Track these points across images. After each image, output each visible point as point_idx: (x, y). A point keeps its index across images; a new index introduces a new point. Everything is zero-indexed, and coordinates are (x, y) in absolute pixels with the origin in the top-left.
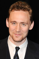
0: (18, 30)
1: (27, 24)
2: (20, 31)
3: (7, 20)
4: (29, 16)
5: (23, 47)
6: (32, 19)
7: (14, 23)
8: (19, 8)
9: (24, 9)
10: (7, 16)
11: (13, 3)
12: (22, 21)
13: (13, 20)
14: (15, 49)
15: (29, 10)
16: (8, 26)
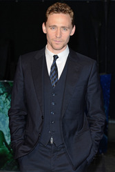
0: (58, 36)
1: (69, 28)
3: (43, 25)
4: (71, 19)
5: (64, 55)
6: (74, 23)
7: (54, 27)
8: (58, 10)
9: (65, 12)
10: (45, 20)
11: (51, 5)
12: (63, 25)
13: (53, 24)
14: (53, 58)
15: (69, 13)
16: (45, 32)
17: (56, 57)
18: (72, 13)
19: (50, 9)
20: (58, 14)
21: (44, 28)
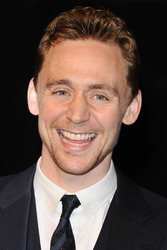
0: (76, 117)
2: (87, 118)
4: (125, 65)
5: (97, 196)
6: (138, 80)
15: (121, 42)
16: (33, 109)
17: (70, 203)
18: (131, 44)
19: (53, 25)
20: (79, 43)
21: (32, 95)
